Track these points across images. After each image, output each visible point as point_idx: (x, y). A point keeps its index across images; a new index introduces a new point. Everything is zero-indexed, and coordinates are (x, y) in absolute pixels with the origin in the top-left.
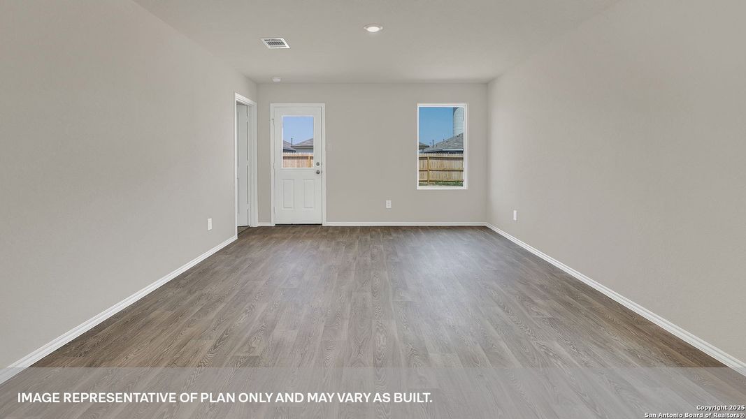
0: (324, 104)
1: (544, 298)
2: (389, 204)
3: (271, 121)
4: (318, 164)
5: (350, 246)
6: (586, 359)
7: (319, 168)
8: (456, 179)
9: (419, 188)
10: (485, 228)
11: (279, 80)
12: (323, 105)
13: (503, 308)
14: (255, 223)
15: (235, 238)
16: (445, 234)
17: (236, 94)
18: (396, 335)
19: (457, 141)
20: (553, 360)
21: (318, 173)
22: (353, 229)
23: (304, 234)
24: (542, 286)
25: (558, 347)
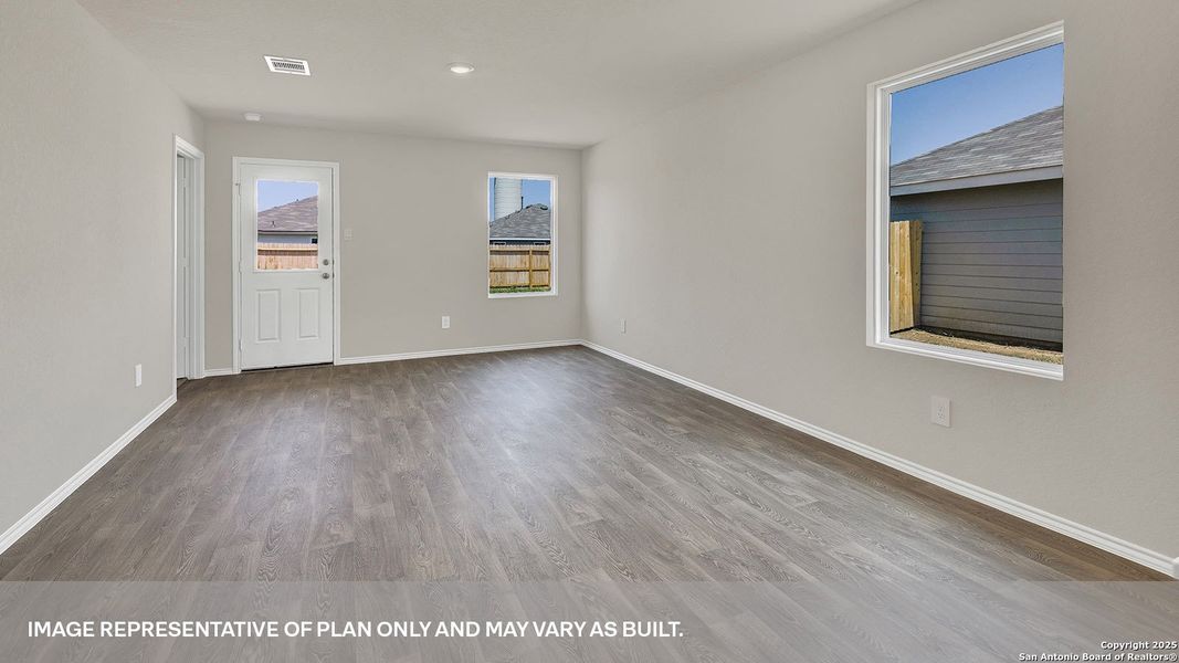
0: (338, 164)
1: (676, 416)
2: (446, 322)
3: (235, 189)
4: (326, 263)
5: (400, 389)
6: (730, 463)
7: (328, 270)
8: (512, 284)
9: (491, 296)
10: (579, 347)
11: (257, 119)
12: (336, 166)
13: (637, 431)
14: (201, 372)
15: (172, 399)
16: (531, 358)
17: (178, 139)
18: (529, 481)
19: (506, 226)
20: (702, 470)
21: (326, 277)
22: (391, 365)
23: (309, 380)
24: (668, 404)
25: (704, 458)
